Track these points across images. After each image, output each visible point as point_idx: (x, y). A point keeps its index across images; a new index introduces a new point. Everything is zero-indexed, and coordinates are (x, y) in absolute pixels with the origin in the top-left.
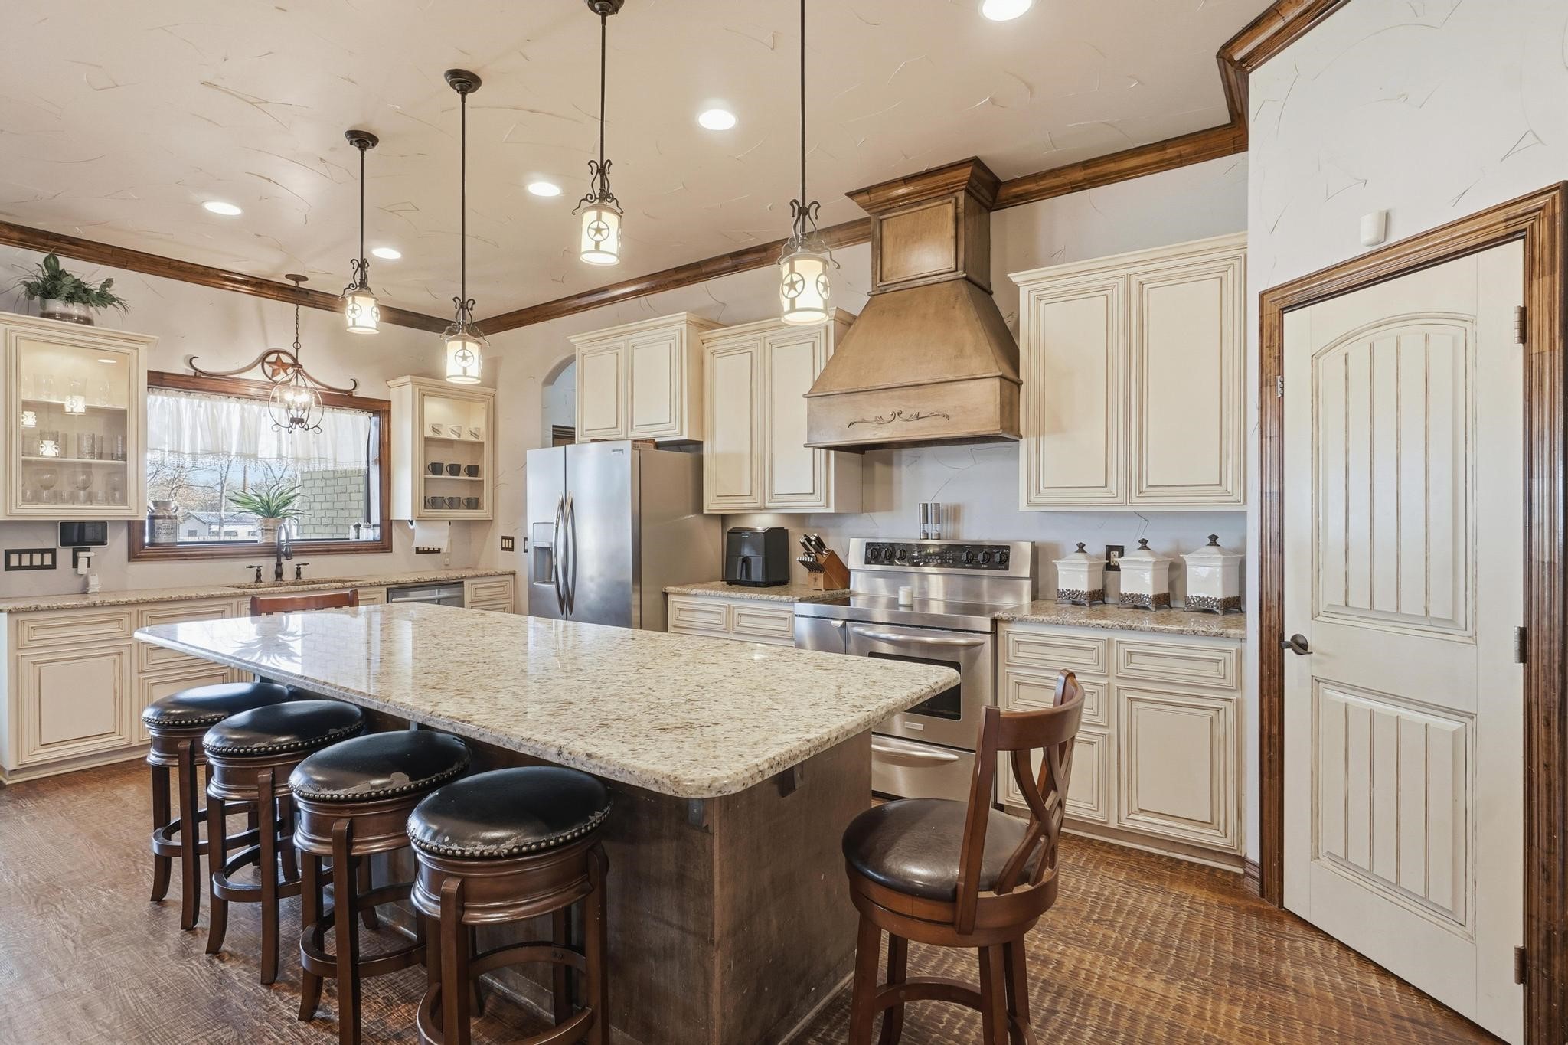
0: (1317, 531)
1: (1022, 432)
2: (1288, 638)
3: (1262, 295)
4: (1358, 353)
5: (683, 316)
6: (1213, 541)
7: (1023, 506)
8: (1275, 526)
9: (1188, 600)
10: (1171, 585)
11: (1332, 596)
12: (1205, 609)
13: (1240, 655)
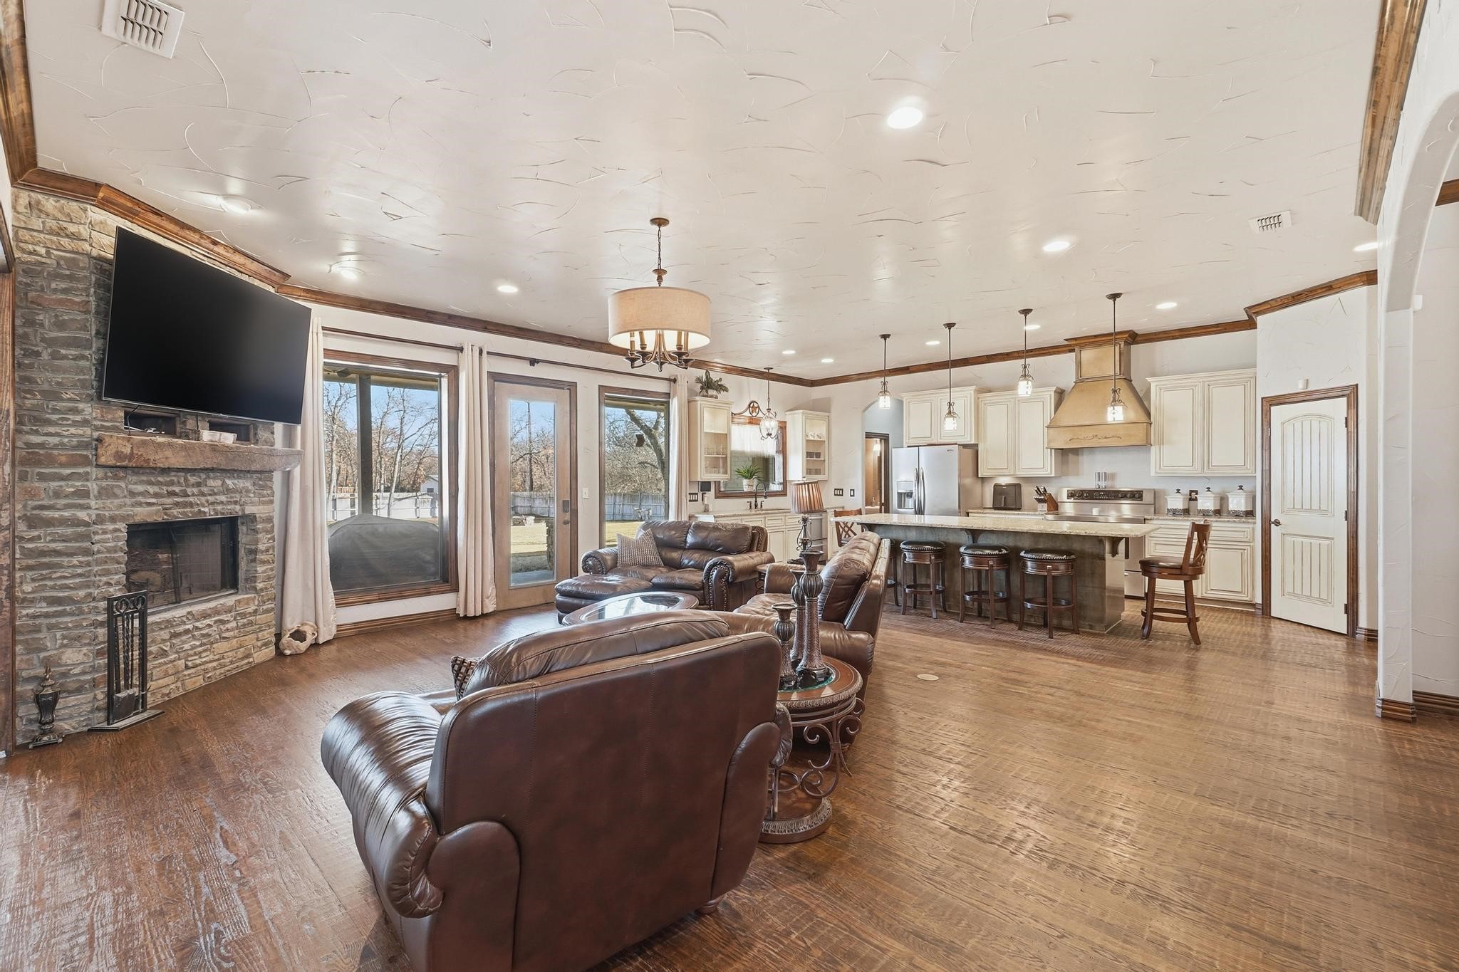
0: (1283, 483)
1: (1152, 443)
2: (1273, 520)
3: (1262, 399)
4: (1298, 425)
5: (974, 387)
6: (1241, 487)
7: (1153, 474)
8: (1267, 482)
9: (1229, 512)
10: (1221, 506)
11: (1289, 504)
12: (1237, 515)
13: (1253, 529)
